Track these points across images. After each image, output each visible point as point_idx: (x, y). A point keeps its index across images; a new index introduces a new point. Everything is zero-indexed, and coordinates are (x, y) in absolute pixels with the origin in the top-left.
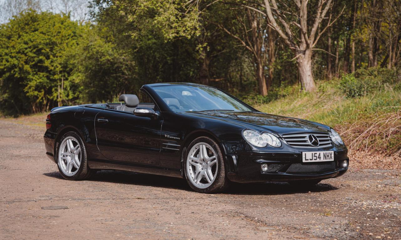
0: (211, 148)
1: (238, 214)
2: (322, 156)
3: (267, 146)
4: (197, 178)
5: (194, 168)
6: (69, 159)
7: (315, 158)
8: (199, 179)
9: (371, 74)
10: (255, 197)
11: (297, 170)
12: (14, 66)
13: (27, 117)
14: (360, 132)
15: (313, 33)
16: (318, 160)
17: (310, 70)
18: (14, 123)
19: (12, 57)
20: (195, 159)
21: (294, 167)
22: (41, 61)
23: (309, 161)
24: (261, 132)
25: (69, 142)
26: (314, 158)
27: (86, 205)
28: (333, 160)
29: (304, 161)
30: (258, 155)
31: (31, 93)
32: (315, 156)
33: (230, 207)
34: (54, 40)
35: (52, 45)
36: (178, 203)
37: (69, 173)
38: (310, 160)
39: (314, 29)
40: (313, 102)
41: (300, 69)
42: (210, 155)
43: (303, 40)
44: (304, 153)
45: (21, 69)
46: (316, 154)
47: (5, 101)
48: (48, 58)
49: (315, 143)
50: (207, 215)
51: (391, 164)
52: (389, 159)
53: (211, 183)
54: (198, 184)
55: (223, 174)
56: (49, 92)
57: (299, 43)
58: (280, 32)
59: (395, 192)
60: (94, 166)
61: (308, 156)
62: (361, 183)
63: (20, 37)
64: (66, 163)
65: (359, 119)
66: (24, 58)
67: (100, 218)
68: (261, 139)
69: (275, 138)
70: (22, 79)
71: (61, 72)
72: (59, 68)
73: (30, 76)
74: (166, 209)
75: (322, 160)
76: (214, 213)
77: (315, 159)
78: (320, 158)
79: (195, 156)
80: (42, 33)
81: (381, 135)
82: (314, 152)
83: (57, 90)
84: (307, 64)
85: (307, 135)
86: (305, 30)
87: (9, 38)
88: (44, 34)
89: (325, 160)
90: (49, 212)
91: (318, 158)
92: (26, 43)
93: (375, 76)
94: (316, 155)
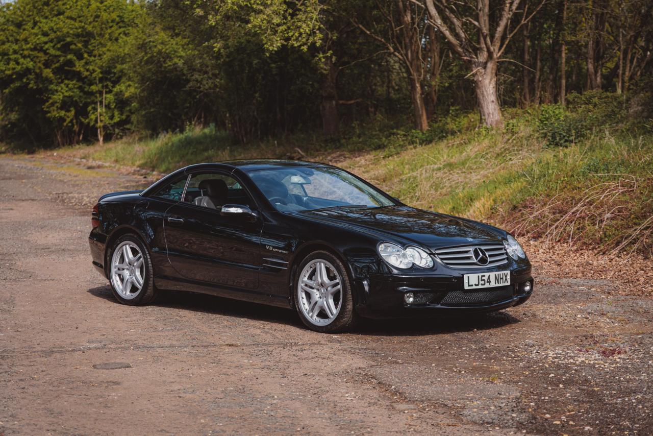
0: (332, 268)
1: (368, 377)
2: (493, 279)
3: (414, 268)
4: (312, 310)
5: (309, 296)
6: (126, 274)
7: (483, 282)
8: (316, 313)
9: (588, 102)
10: (396, 339)
11: (456, 300)
12: (28, 71)
13: (49, 153)
14: (563, 212)
15: (498, 35)
16: (487, 286)
17: (495, 94)
18: (30, 165)
19: (24, 57)
20: (310, 282)
21: (453, 297)
22: (70, 63)
23: (474, 287)
24: (405, 246)
25: (127, 249)
26: (481, 282)
27: (157, 359)
28: (509, 284)
29: (466, 287)
30: (399, 281)
31: (55, 113)
32: (482, 280)
33: (359, 362)
34: (89, 28)
35: (86, 37)
36: (285, 354)
37: (127, 294)
38: (476, 285)
39: (500, 29)
40: (497, 150)
41: (478, 91)
42: (331, 278)
43: (484, 46)
44: (466, 276)
45: (39, 76)
46: (484, 276)
47: (14, 125)
48: (80, 57)
49: (483, 261)
50: (325, 379)
51: (603, 271)
52: (603, 261)
53: (332, 318)
54: (315, 319)
55: (350, 307)
56: (82, 112)
57: (476, 51)
58: (447, 33)
59: (599, 328)
60: (163, 285)
61: (472, 280)
62: (554, 308)
63: (35, 23)
64: (122, 280)
65: (562, 190)
66: (43, 57)
67: (176, 387)
68: (404, 256)
69: (424, 255)
70: (39, 91)
71: (101, 80)
72: (98, 74)
73: (52, 87)
74: (269, 368)
75: (493, 284)
76: (335, 375)
77: (482, 285)
78: (489, 282)
79: (310, 278)
80: (71, 18)
81: (592, 219)
82: (480, 275)
83: (95, 109)
84: (490, 83)
85: (471, 249)
86: (485, 30)
87: (19, 25)
88: (75, 20)
89: (497, 285)
90: (104, 375)
91: (488, 282)
92: (45, 34)
93: (595, 105)
94: (483, 278)
